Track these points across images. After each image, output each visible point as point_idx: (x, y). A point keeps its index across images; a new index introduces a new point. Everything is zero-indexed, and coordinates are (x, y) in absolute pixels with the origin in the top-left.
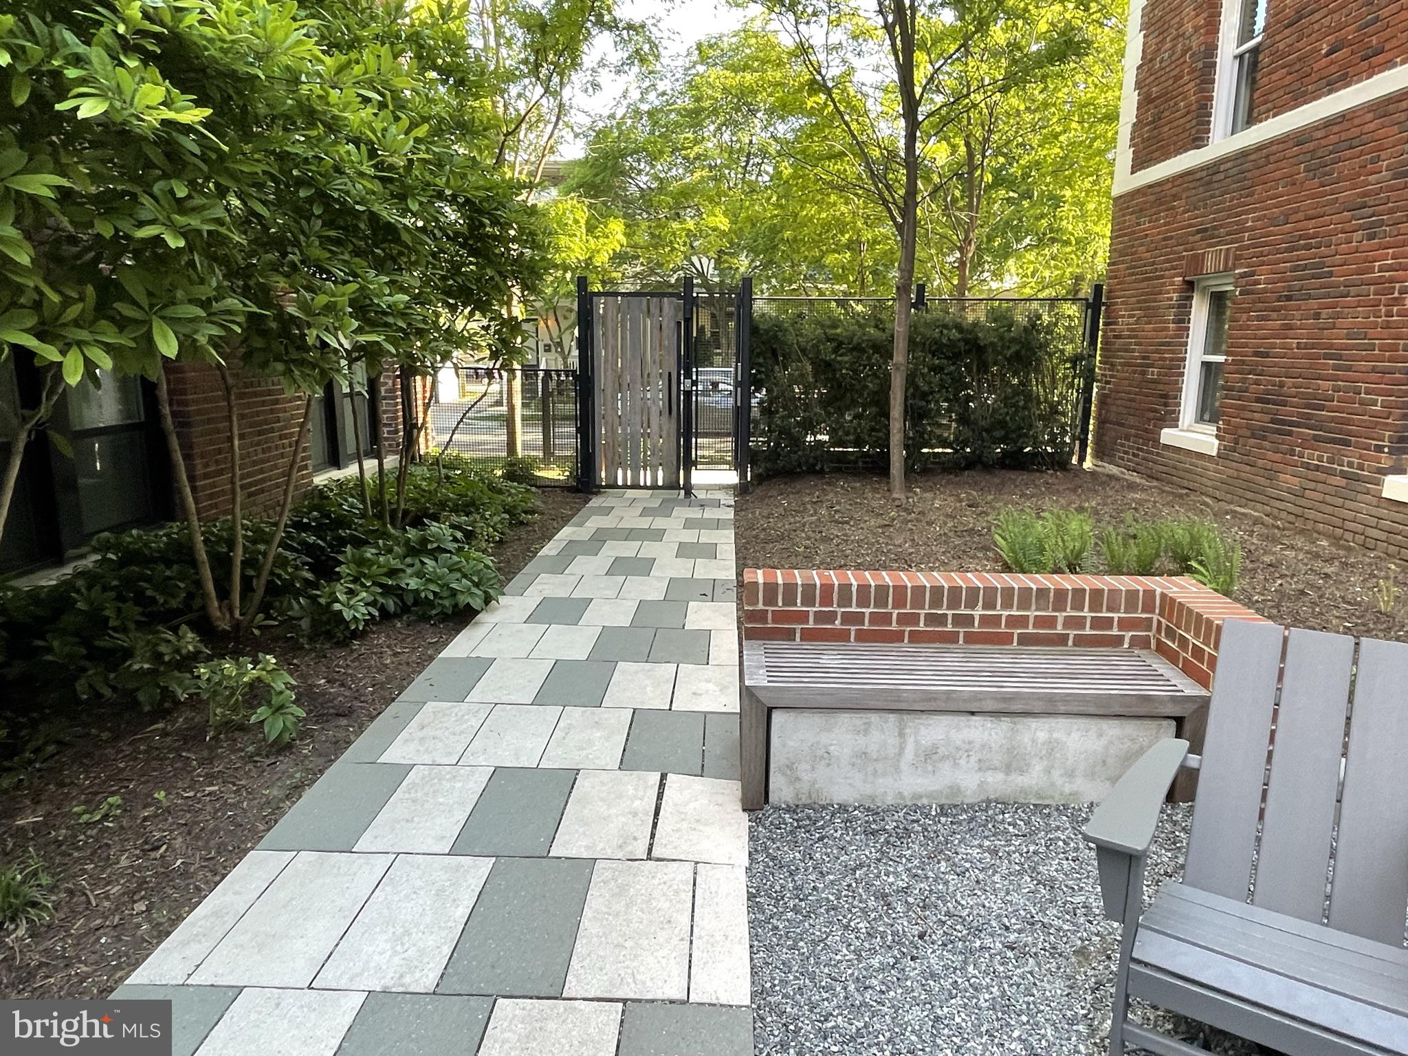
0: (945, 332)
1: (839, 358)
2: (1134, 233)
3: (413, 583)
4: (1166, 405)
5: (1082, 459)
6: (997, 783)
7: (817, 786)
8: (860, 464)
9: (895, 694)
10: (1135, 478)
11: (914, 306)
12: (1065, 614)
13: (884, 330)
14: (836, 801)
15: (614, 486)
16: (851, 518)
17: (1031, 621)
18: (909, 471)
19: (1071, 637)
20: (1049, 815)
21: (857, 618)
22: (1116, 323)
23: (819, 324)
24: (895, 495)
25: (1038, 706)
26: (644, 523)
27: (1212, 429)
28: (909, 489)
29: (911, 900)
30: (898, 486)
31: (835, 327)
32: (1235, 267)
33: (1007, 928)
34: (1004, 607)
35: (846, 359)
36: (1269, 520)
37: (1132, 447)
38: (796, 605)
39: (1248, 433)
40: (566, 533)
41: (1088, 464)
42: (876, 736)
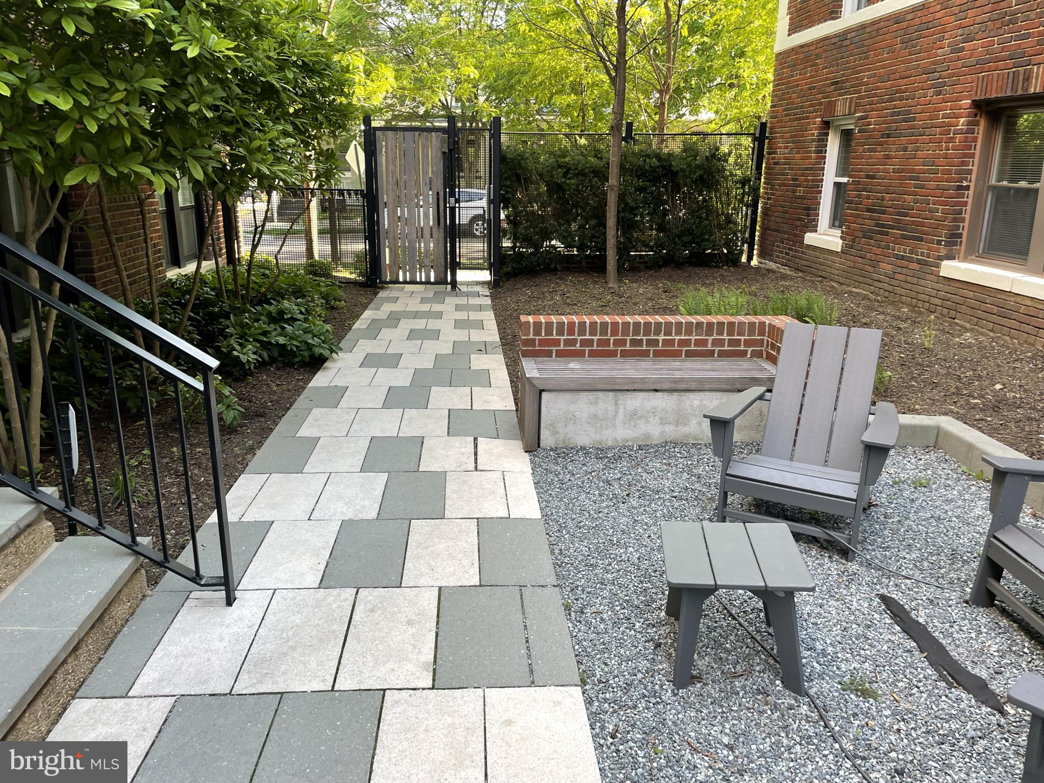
0: (648, 160)
1: (568, 181)
2: (789, 82)
3: (281, 340)
4: (808, 215)
5: (750, 258)
6: (672, 432)
7: (569, 436)
8: (584, 263)
9: (613, 380)
10: (786, 271)
11: (624, 139)
12: (712, 338)
13: (601, 158)
14: (579, 444)
15: (397, 282)
16: (579, 302)
17: (693, 342)
18: (620, 270)
19: (716, 351)
20: (700, 448)
21: (589, 343)
22: (775, 153)
23: (552, 153)
24: (611, 285)
25: (694, 386)
26: (425, 307)
27: (838, 233)
28: (620, 281)
29: (622, 482)
30: (612, 278)
31: (564, 156)
32: (855, 113)
33: (673, 491)
34: (676, 334)
35: (573, 181)
36: (872, 297)
37: (784, 248)
38: (552, 335)
39: (861, 234)
40: (367, 314)
41: (754, 262)
42: (601, 406)
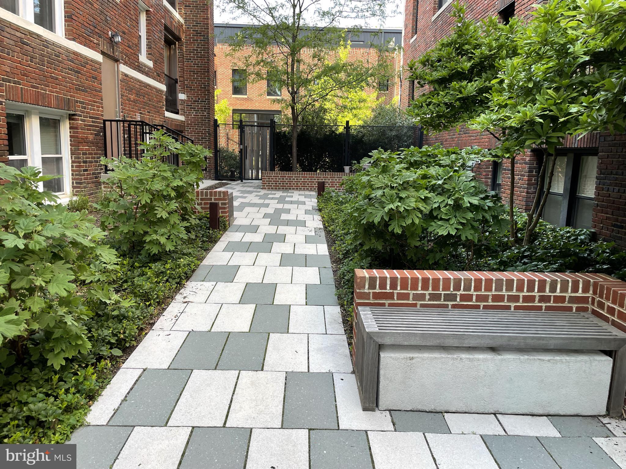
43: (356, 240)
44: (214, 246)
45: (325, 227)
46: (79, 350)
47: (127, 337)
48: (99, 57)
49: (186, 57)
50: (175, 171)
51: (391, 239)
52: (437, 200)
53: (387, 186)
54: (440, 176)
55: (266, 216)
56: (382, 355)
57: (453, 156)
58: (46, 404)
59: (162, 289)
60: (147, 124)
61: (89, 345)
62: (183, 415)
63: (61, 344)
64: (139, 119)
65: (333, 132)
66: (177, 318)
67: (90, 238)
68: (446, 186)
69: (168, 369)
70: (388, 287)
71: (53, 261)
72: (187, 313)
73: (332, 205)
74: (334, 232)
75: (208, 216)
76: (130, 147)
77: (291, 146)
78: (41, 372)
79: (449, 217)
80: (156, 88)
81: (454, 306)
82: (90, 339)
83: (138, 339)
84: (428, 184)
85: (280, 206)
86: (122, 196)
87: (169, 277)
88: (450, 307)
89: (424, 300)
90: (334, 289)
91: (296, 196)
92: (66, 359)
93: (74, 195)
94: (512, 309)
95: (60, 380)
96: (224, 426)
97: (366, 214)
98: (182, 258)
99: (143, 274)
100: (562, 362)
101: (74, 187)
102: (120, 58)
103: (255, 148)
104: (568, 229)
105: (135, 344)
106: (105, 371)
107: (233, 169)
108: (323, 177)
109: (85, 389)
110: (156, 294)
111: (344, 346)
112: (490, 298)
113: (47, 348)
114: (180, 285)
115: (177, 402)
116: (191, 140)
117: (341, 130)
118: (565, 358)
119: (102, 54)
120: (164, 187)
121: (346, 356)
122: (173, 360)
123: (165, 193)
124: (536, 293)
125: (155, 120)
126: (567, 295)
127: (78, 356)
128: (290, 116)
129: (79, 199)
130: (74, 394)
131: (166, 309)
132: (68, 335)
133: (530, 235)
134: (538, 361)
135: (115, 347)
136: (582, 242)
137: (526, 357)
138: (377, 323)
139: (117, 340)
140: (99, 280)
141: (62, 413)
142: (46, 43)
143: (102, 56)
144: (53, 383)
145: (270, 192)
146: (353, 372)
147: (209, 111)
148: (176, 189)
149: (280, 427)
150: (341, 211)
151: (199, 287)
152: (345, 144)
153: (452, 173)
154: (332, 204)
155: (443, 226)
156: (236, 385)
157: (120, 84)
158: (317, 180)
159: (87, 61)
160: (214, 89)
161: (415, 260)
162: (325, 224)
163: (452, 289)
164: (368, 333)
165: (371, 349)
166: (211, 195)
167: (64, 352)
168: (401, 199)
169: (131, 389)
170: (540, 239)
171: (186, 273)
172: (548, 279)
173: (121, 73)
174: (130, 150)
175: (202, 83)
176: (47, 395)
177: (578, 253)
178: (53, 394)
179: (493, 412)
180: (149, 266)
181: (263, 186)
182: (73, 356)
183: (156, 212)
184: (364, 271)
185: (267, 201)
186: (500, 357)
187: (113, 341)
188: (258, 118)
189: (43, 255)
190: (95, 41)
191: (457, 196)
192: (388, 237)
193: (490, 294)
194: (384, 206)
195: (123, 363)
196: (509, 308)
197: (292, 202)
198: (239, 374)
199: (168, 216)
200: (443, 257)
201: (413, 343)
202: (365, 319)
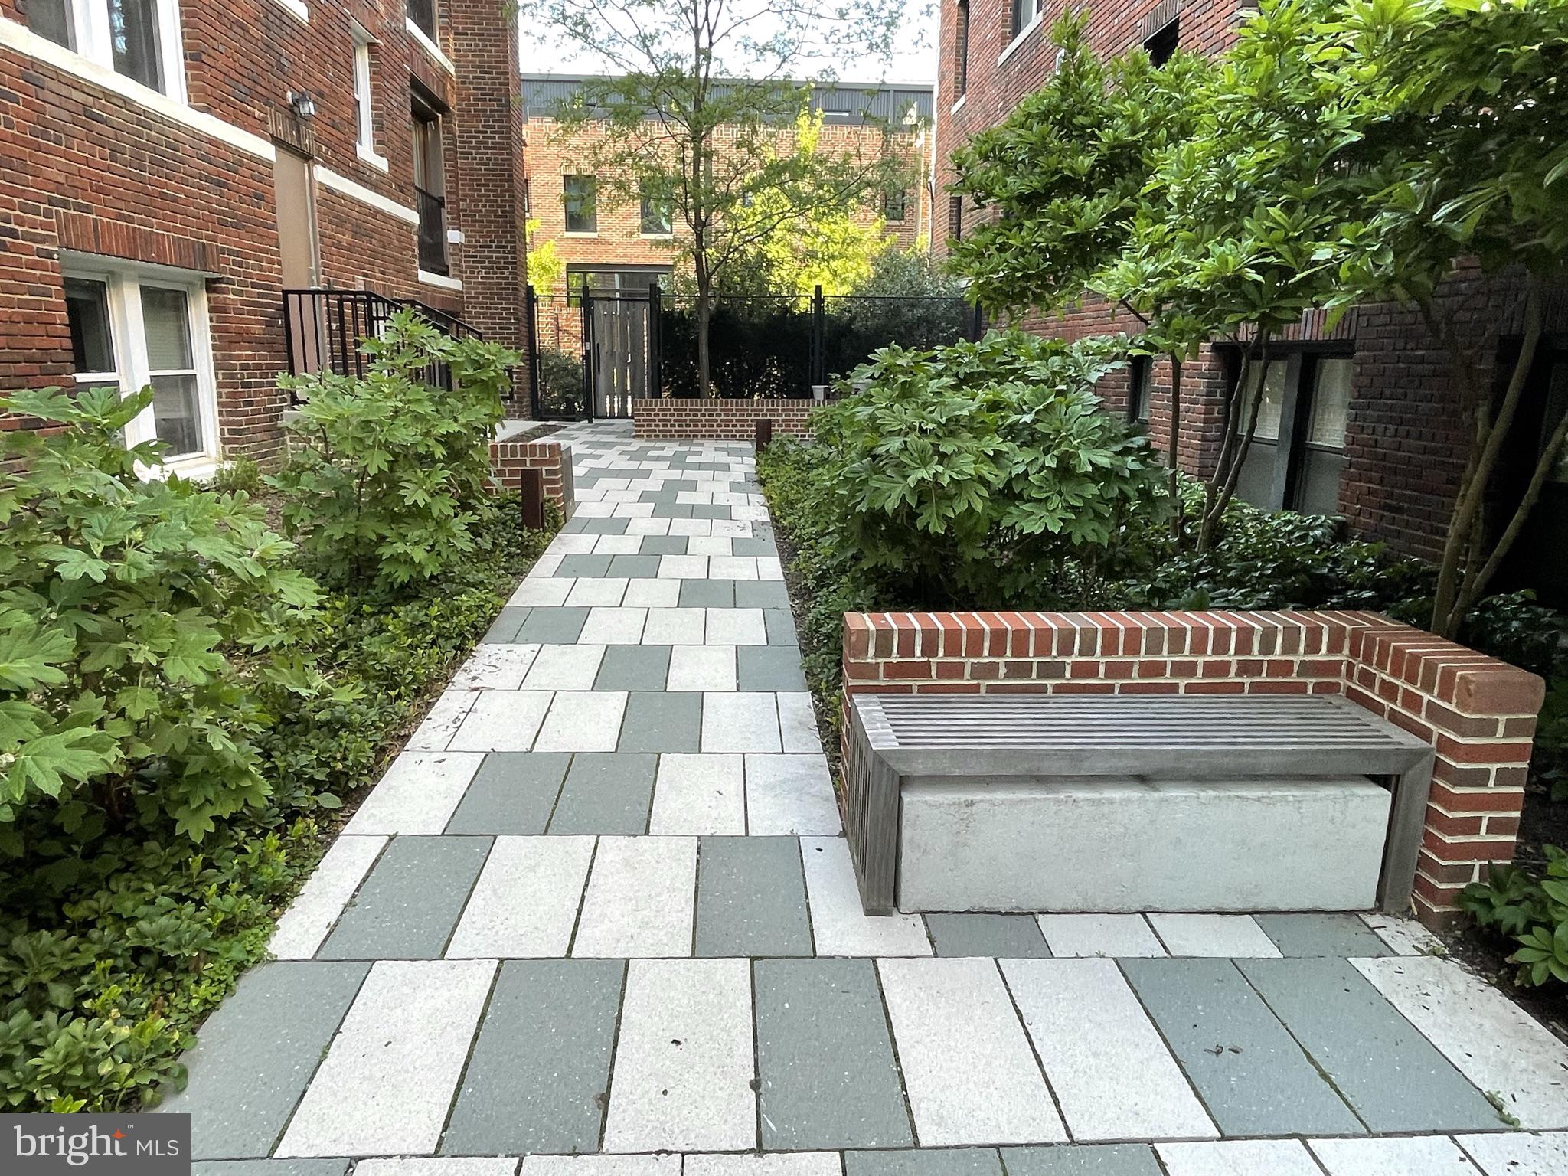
43: (843, 547)
44: (534, 565)
45: (775, 520)
46: (246, 800)
47: (351, 768)
48: (266, 150)
49: (460, 148)
50: (442, 401)
51: (921, 544)
52: (1020, 459)
53: (912, 428)
54: (1026, 403)
55: (644, 497)
56: (907, 798)
57: (1056, 361)
58: (177, 918)
59: (424, 662)
60: (379, 299)
61: (267, 789)
62: (478, 934)
63: (203, 787)
64: (363, 289)
65: (787, 310)
66: (458, 724)
67: (256, 553)
68: (1039, 426)
69: (443, 834)
70: (918, 652)
71: (175, 608)
72: (479, 714)
73: (787, 471)
74: (793, 530)
75: (519, 499)
76: (344, 350)
77: (696, 344)
78: (164, 849)
79: (1046, 495)
80: (396, 219)
81: (1058, 689)
82: (268, 773)
83: (376, 771)
84: (1000, 423)
85: (675, 474)
86: (327, 459)
87: (438, 635)
88: (1050, 689)
89: (997, 678)
90: (798, 656)
91: (709, 451)
92: (217, 820)
93: (227, 458)
94: (1182, 690)
95: (208, 864)
96: (568, 956)
97: (867, 492)
98: (464, 592)
99: (381, 629)
100: (1287, 802)
101: (225, 441)
102: (314, 151)
103: (618, 348)
104: (1288, 517)
105: (370, 783)
106: (306, 842)
107: (570, 396)
108: (767, 410)
109: (262, 883)
110: (409, 673)
111: (821, 777)
112: (1136, 668)
113: (174, 796)
114: (463, 652)
115: (465, 906)
116: (477, 332)
117: (804, 305)
118: (1291, 793)
119: (273, 143)
120: (419, 438)
121: (827, 799)
122: (453, 816)
123: (422, 450)
124: (1232, 657)
125: (397, 289)
126: (1296, 659)
127: (245, 810)
128: (693, 276)
129: (238, 467)
130: (239, 894)
131: (433, 704)
132: (219, 767)
133: (1212, 530)
134: (1236, 802)
135: (326, 791)
136: (1317, 543)
137: (1212, 793)
138: (894, 731)
139: (328, 775)
140: (281, 645)
141: (214, 938)
142: (145, 118)
143: (273, 147)
144: (191, 871)
145: (651, 444)
146: (844, 834)
147: (515, 268)
148: (447, 440)
149: (689, 954)
150: (809, 483)
151: (505, 656)
152: (813, 338)
153: (1052, 399)
154: (788, 468)
155: (1033, 513)
156: (591, 867)
157: (316, 209)
158: (756, 415)
159: (240, 159)
160: (524, 219)
161: (972, 589)
162: (774, 514)
163: (1054, 653)
164: (875, 752)
165: (884, 787)
166: (524, 454)
167: (212, 804)
168: (943, 457)
169: (364, 880)
170: (1231, 539)
171: (473, 626)
172: (1256, 626)
173: (317, 186)
174: (345, 358)
175: (498, 207)
176: (180, 899)
177: (1311, 567)
178: (191, 895)
179: (1140, 909)
180: (394, 612)
181: (637, 431)
182: (232, 814)
183: (402, 492)
184: (865, 616)
185: (646, 465)
186: (1156, 795)
187: (320, 777)
188: (623, 282)
189: (153, 593)
190: (257, 114)
191: (1064, 448)
192: (916, 541)
193: (1135, 660)
194: (907, 473)
195: (345, 824)
196: (1174, 688)
197: (699, 466)
198: (597, 842)
199: (429, 500)
200: (1034, 583)
201: (971, 772)
202: (868, 722)
